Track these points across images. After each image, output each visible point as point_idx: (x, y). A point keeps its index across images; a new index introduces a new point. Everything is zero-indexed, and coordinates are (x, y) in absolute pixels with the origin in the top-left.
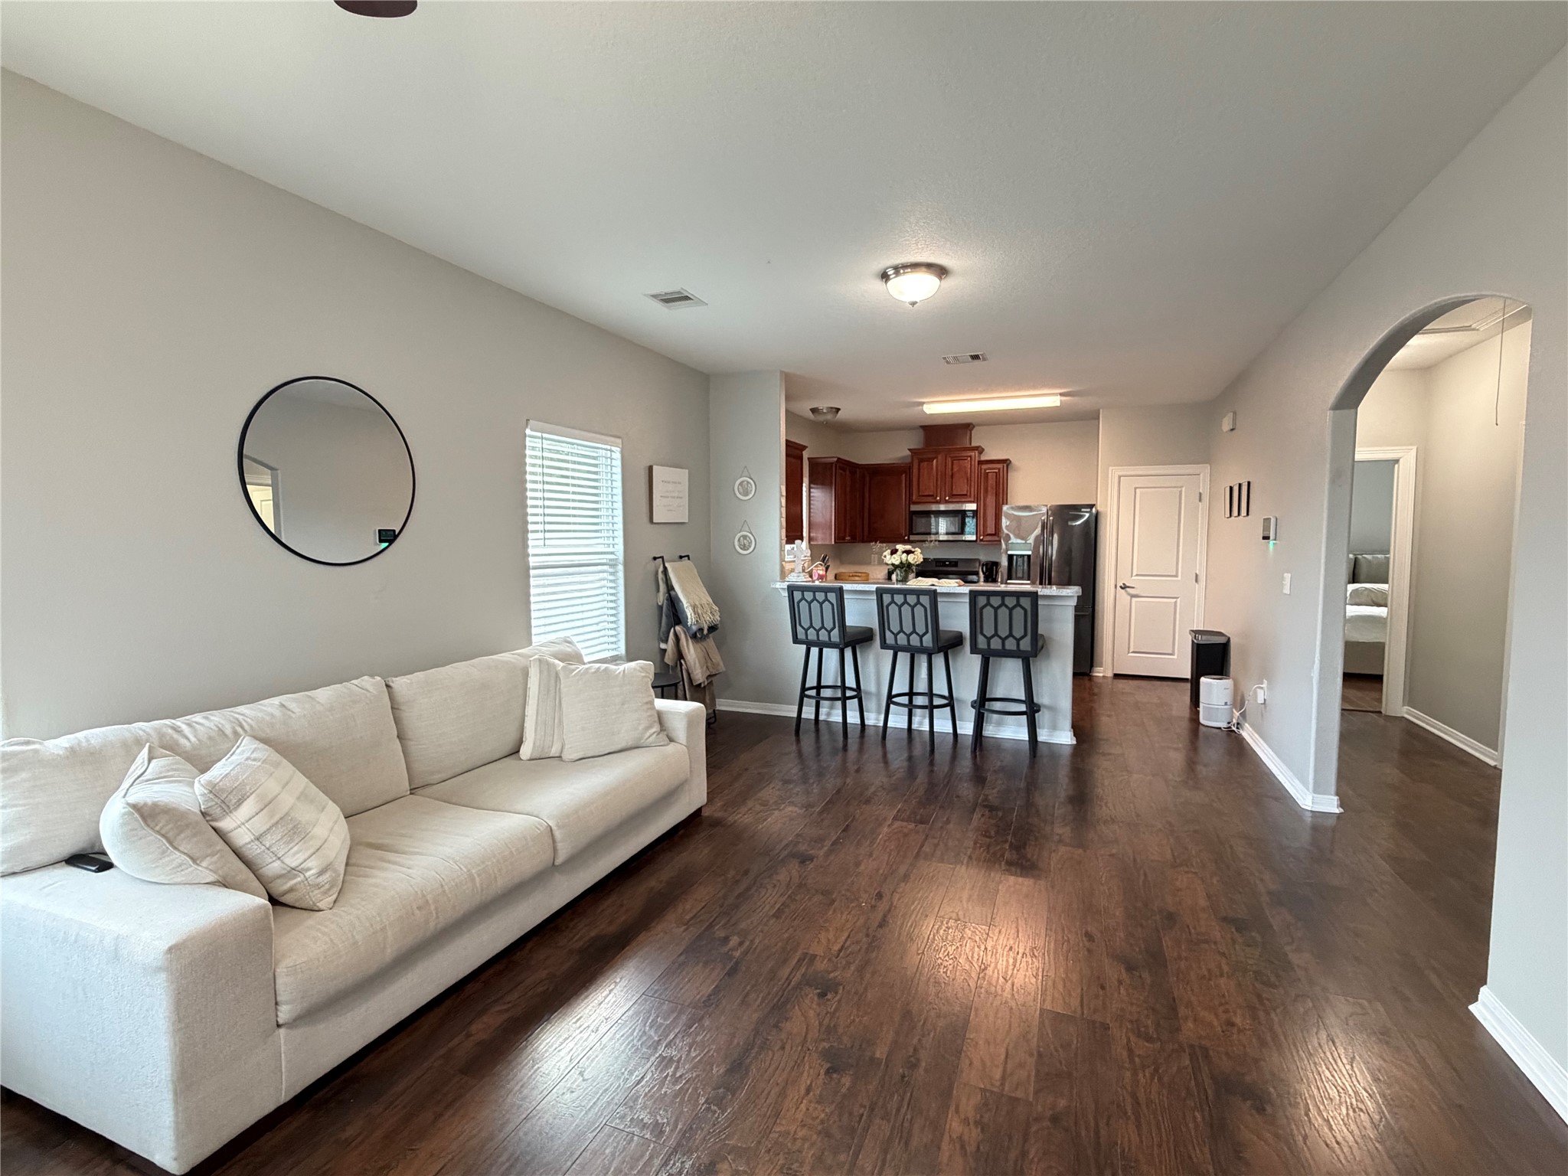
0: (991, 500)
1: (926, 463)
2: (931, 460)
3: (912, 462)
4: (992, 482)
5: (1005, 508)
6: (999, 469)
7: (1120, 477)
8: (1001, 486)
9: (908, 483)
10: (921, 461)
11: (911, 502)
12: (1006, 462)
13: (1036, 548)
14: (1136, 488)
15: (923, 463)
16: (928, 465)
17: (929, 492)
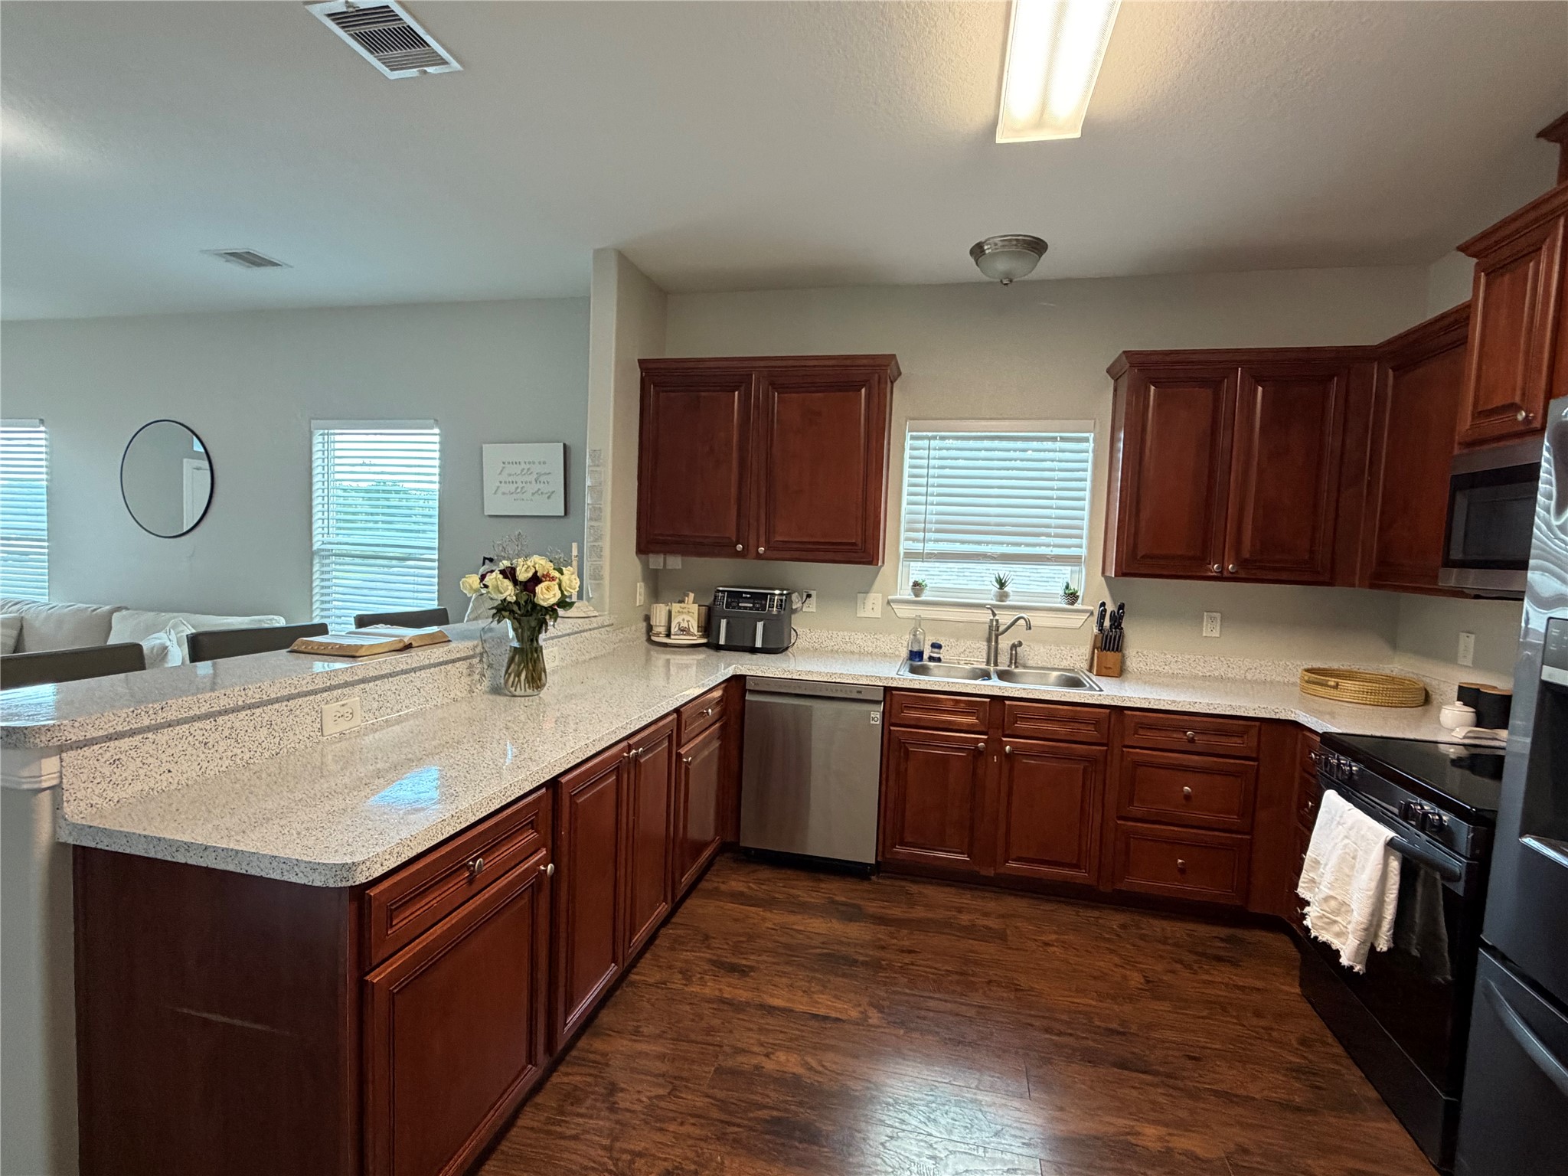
15: (1499, 282)
16: (1513, 285)
17: (1505, 396)
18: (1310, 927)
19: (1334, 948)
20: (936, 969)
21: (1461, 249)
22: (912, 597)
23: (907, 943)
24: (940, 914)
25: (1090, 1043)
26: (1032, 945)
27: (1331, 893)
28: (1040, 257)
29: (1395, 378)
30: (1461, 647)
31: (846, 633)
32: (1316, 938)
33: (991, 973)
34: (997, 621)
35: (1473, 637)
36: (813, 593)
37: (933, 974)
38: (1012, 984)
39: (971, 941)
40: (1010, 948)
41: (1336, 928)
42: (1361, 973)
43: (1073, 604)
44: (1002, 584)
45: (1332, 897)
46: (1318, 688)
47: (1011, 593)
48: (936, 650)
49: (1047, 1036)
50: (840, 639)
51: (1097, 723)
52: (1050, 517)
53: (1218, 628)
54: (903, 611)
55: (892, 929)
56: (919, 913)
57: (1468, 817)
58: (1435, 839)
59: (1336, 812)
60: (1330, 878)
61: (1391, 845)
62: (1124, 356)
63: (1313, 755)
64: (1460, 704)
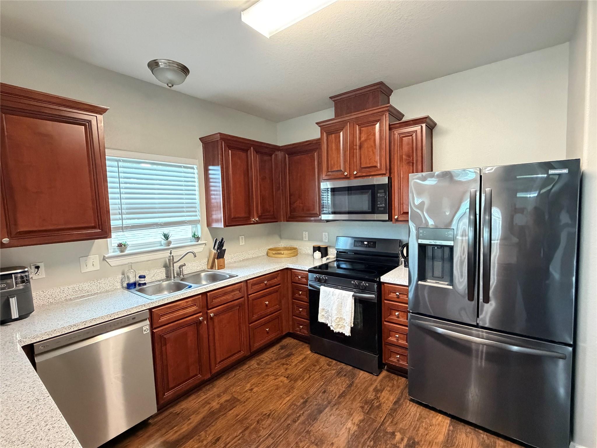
1: (333, 136)
2: (337, 132)
3: (322, 138)
4: (406, 148)
5: (415, 179)
6: (416, 131)
9: (319, 160)
10: (329, 134)
11: (321, 180)
15: (330, 136)
16: (336, 138)
17: (337, 167)
18: (333, 329)
19: (341, 332)
20: (236, 436)
21: (317, 123)
22: (118, 253)
23: (210, 438)
24: (204, 412)
25: (307, 413)
26: (247, 394)
27: (337, 317)
28: (186, 76)
29: (289, 157)
30: (304, 235)
31: (75, 286)
32: (336, 332)
33: (253, 418)
34: (173, 256)
35: (307, 232)
36: (41, 265)
37: (239, 440)
38: (264, 415)
39: (230, 412)
40: (245, 402)
41: (340, 326)
42: (350, 335)
43: (198, 241)
44: (166, 237)
45: (338, 318)
46: (278, 255)
47: (172, 241)
48: (143, 279)
49: (297, 423)
50: (70, 290)
51: (240, 289)
52: (183, 203)
53: (244, 241)
54: (113, 262)
55: (196, 437)
56: (195, 419)
57: (375, 282)
58: (364, 290)
59: (330, 292)
60: (336, 312)
61: (353, 296)
62: (219, 135)
63: (299, 277)
64: (317, 251)
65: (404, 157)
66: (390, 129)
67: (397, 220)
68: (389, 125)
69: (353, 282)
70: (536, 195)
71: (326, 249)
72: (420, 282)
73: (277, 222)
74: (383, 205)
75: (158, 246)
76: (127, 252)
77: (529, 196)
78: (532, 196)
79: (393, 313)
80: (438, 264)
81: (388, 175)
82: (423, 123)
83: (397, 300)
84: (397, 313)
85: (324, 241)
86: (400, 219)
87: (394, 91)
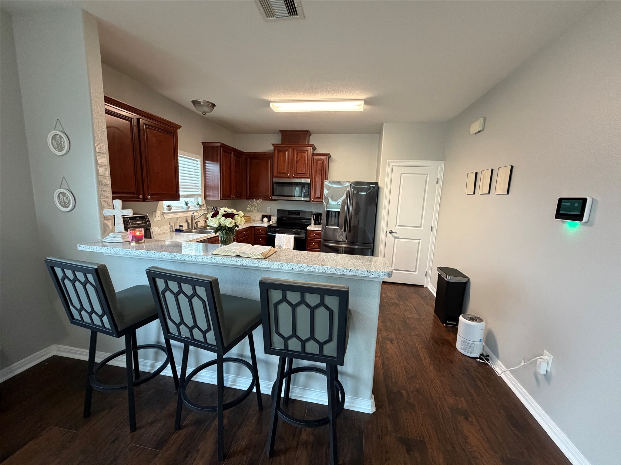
0: (318, 178)
1: (282, 153)
2: (284, 152)
3: (274, 153)
4: (319, 166)
5: (326, 183)
6: (324, 159)
7: (393, 166)
8: (325, 170)
9: (272, 164)
10: (279, 151)
11: (273, 176)
12: (328, 155)
13: (343, 207)
14: (401, 174)
15: (280, 153)
16: (283, 154)
17: (283, 171)
21: (272, 144)
22: (167, 211)
27: (286, 248)
34: (194, 215)
43: (201, 208)
44: (186, 203)
47: (190, 206)
48: (182, 227)
54: (166, 216)
57: (304, 229)
58: (299, 234)
59: (282, 236)
60: (285, 245)
61: (294, 237)
62: (220, 144)
63: (260, 231)
64: (266, 218)
65: (318, 170)
66: (312, 156)
67: (313, 201)
68: (312, 154)
69: (293, 230)
70: (365, 194)
71: (270, 216)
72: (326, 227)
73: (241, 199)
74: (307, 193)
75: (193, 208)
76: (172, 211)
77: (362, 193)
78: (364, 194)
79: (312, 244)
80: (333, 219)
81: (310, 178)
82: (327, 156)
83: (314, 237)
84: (314, 243)
85: (268, 212)
86: (314, 200)
87: (312, 135)
